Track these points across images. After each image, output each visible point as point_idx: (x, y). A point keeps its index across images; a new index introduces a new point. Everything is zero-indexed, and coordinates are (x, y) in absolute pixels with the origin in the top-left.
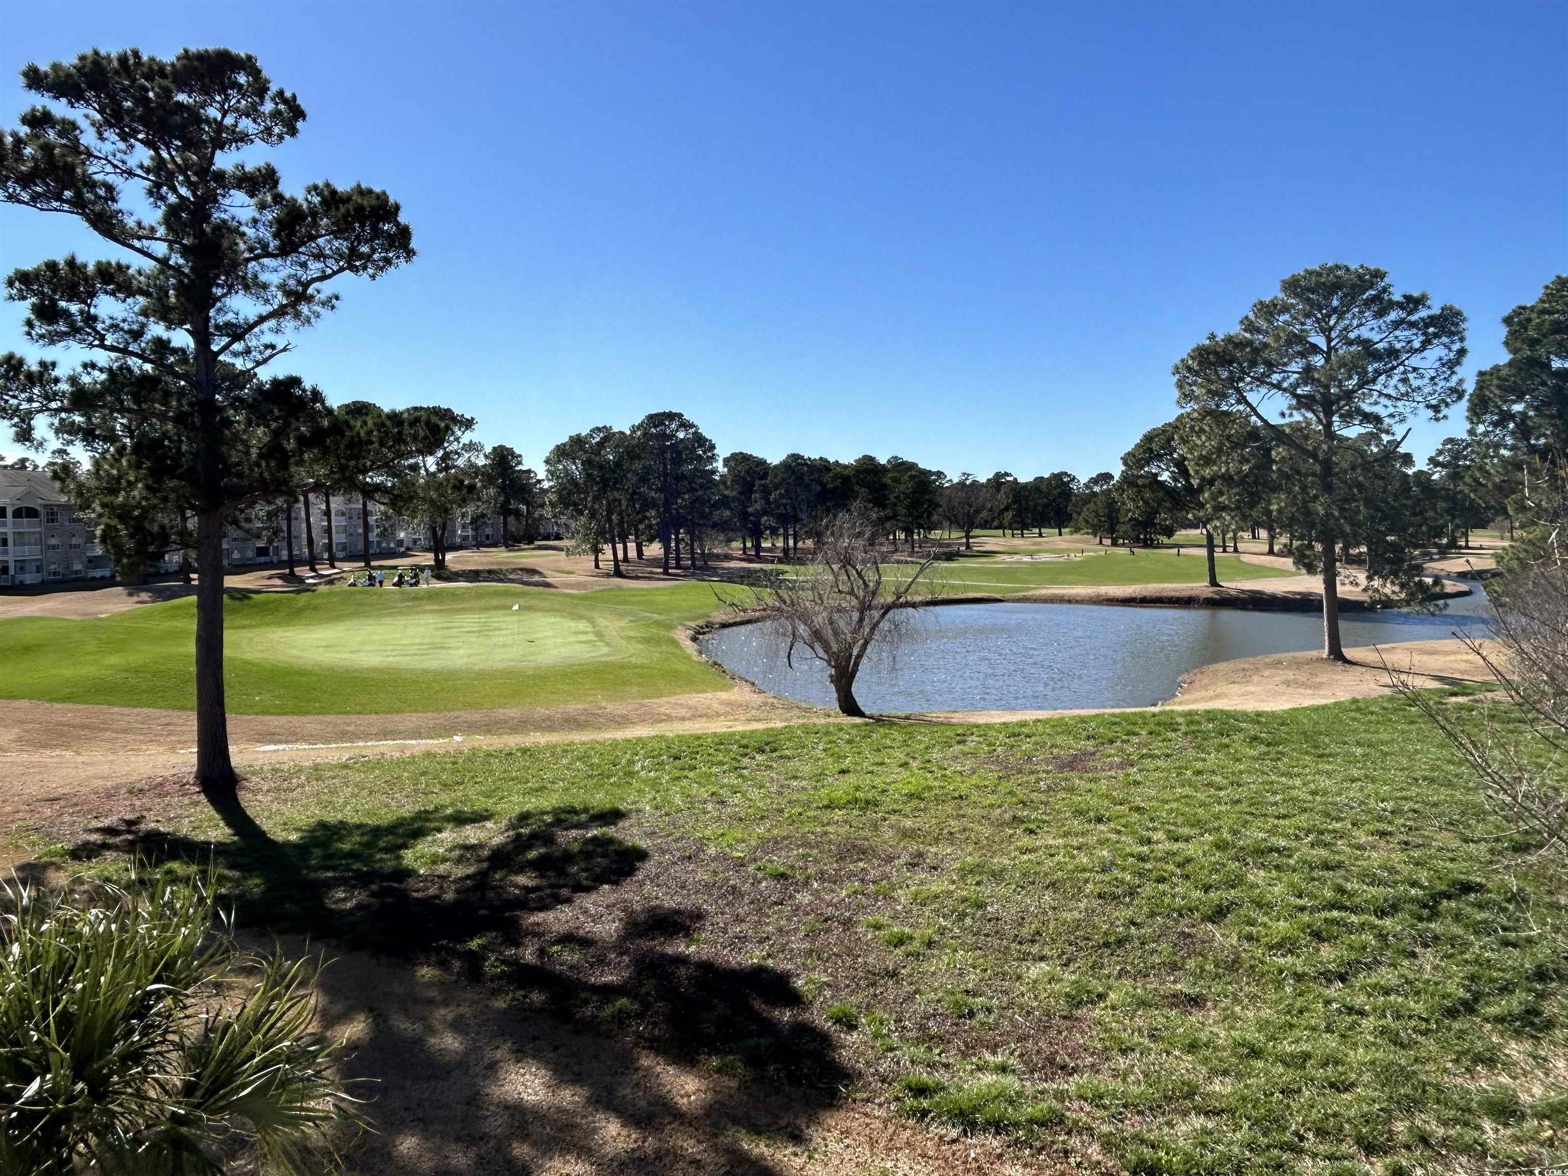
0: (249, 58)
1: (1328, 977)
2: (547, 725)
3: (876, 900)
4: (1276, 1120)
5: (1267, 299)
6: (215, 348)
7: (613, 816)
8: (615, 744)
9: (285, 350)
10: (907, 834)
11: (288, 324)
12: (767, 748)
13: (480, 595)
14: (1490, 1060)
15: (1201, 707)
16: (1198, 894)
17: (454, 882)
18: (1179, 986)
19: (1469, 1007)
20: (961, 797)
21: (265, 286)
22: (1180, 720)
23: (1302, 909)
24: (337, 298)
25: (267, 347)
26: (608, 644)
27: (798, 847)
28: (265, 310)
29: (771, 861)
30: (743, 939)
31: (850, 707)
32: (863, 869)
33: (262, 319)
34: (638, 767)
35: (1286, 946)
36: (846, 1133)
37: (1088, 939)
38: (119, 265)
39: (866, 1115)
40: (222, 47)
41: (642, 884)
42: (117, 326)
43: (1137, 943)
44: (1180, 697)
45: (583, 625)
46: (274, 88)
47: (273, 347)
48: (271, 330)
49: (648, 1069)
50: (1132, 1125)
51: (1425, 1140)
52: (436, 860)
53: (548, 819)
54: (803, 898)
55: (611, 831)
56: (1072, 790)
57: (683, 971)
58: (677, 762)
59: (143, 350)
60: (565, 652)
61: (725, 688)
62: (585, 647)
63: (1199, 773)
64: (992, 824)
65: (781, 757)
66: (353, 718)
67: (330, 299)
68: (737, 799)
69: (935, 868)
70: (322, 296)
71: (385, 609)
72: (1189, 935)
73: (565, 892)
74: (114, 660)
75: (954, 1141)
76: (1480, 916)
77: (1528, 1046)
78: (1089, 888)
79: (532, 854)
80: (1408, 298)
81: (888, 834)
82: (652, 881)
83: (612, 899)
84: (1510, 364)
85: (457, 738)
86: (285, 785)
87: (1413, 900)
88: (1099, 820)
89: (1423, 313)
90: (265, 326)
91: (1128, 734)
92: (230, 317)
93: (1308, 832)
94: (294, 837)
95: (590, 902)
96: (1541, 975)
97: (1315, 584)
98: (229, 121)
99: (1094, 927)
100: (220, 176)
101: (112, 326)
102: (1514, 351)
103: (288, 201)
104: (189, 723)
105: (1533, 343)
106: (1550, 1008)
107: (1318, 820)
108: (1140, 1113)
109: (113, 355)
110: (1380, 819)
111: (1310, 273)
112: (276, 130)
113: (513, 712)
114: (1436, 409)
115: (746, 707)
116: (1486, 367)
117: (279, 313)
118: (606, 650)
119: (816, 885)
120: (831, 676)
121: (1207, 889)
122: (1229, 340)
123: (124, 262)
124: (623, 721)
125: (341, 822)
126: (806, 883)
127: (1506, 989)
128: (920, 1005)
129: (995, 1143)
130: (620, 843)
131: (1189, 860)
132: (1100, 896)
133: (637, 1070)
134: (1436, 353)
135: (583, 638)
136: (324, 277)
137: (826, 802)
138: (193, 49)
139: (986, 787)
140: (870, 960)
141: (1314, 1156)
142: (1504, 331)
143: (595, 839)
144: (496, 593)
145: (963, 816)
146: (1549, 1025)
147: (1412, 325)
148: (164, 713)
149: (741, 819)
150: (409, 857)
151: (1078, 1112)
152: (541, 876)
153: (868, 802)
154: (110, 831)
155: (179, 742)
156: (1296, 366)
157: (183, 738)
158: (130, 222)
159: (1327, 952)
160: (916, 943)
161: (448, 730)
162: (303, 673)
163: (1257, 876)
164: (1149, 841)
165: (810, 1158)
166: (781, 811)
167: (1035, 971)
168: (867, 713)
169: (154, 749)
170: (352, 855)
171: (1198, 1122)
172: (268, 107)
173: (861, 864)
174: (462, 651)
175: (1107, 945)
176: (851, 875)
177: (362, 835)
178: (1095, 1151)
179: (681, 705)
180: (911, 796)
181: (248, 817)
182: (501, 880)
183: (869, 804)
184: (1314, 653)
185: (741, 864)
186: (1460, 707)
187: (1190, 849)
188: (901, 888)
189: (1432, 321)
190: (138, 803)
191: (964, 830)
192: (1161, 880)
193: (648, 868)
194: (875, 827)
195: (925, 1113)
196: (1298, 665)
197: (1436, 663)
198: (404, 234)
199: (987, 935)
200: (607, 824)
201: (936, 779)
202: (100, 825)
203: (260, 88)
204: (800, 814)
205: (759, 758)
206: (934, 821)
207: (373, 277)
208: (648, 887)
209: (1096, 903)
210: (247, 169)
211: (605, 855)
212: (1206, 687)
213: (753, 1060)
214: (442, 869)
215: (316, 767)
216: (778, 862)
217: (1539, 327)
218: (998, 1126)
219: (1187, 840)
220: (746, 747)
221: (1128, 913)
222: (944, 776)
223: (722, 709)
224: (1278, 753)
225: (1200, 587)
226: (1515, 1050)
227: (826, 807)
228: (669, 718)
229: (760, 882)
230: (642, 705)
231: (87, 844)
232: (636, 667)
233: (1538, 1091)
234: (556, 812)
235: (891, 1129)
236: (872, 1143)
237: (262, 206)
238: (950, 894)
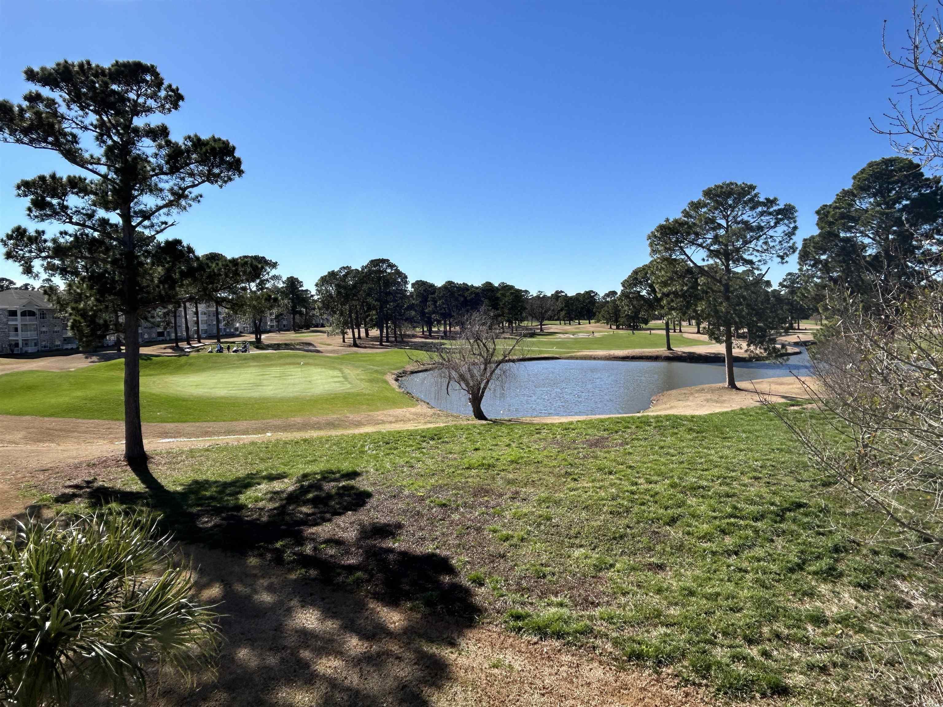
0: (152, 66)
1: (729, 553)
2: (318, 426)
3: (494, 517)
4: (703, 628)
5: (695, 200)
6: (134, 224)
7: (354, 475)
8: (354, 436)
9: (172, 225)
10: (510, 482)
11: (174, 210)
12: (436, 438)
13: (280, 357)
14: (811, 594)
15: (663, 413)
16: (662, 511)
17: (268, 511)
18: (652, 559)
19: (800, 567)
20: (538, 462)
21: (161, 190)
22: (652, 420)
23: (715, 518)
24: (201, 196)
25: (163, 223)
26: (350, 383)
27: (453, 489)
28: (161, 203)
29: (438, 497)
30: (423, 539)
31: (479, 415)
32: (487, 501)
33: (159, 208)
34: (367, 448)
35: (707, 537)
36: (479, 640)
37: (605, 535)
38: (80, 178)
39: (489, 631)
40: (137, 60)
41: (369, 511)
42: (79, 212)
43: (630, 537)
44: (652, 408)
45: (336, 373)
46: (166, 83)
47: (166, 223)
48: (164, 214)
49: (373, 609)
50: (628, 632)
51: (778, 636)
52: (257, 500)
53: (318, 477)
54: (456, 517)
55: (352, 482)
56: (596, 457)
57: (391, 556)
58: (388, 446)
59: (94, 225)
60: (327, 387)
61: (413, 406)
62: (338, 385)
63: (662, 448)
64: (554, 476)
65: (443, 442)
66: (211, 424)
67: (197, 197)
68: (420, 465)
69: (525, 500)
70: (193, 195)
71: (228, 365)
72: (657, 533)
73: (328, 516)
74: (79, 393)
75: (535, 643)
76: (806, 520)
77: (830, 586)
78: (605, 509)
79: (310, 496)
80: (768, 200)
81: (500, 482)
82: (374, 509)
83: (353, 518)
84: (820, 235)
85: (269, 434)
86: (174, 460)
87: (772, 512)
88: (610, 473)
89: (775, 208)
90: (162, 211)
91: (625, 428)
92: (142, 207)
93: (718, 478)
94: (179, 489)
95: (341, 521)
96: (836, 549)
97: (720, 349)
98: (141, 100)
99: (608, 529)
100: (136, 130)
101: (76, 212)
102: (821, 228)
103: (174, 144)
104: (121, 428)
105: (831, 224)
106: (841, 567)
107: (723, 472)
108: (632, 626)
109: (77, 227)
110: (755, 470)
111: (717, 187)
112: (167, 106)
113: (299, 420)
114: (782, 258)
115: (425, 415)
116: (807, 236)
117: (170, 204)
118: (349, 386)
119: (462, 510)
120: (470, 399)
121: (666, 508)
122: (676, 221)
123: (83, 177)
124: (359, 424)
125: (205, 480)
126: (457, 509)
127: (819, 557)
128: (517, 571)
129: (557, 644)
130: (357, 489)
131: (657, 493)
132: (611, 513)
133: (367, 610)
134: (781, 229)
135: (336, 379)
136: (194, 186)
137: (467, 466)
138: (121, 60)
139: (552, 456)
140: (491, 548)
141: (722, 646)
142: (816, 217)
143: (344, 487)
144: (289, 356)
145: (540, 472)
146: (841, 575)
147: (770, 214)
148: (107, 422)
149: (422, 476)
150: (242, 498)
151: (601, 627)
152: (315, 507)
153: (489, 465)
154: (76, 487)
155: (115, 438)
156: (710, 235)
157: (117, 436)
158: (87, 156)
159: (728, 541)
160: (515, 540)
161: (263, 430)
162: (184, 400)
163: (692, 501)
164: (636, 484)
165: (460, 654)
166: (443, 471)
167: (577, 553)
168: (489, 418)
169: (101, 442)
170: (212, 498)
171: (663, 630)
172: (163, 94)
173: (486, 498)
174: (271, 387)
175: (615, 538)
176: (481, 504)
177: (217, 487)
178: (609, 647)
179: (390, 415)
180: (512, 462)
181: (154, 478)
182: (293, 510)
183: (490, 466)
184: (721, 385)
185: (422, 499)
186: (796, 412)
187: (658, 488)
188: (507, 510)
189: (779, 212)
190: (92, 471)
191: (540, 479)
192: (643, 504)
193: (373, 501)
194: (494, 479)
195: (520, 629)
196: (713, 391)
197: (783, 389)
198: (238, 162)
199: (552, 535)
200: (350, 479)
201: (525, 452)
202: (72, 484)
203: (158, 83)
204: (453, 472)
205: (431, 442)
206: (524, 475)
207: (221, 187)
208: (372, 512)
209: (609, 516)
210: (152, 126)
211: (349, 496)
212: (665, 403)
213: (429, 603)
214: (261, 504)
215: (191, 451)
216: (442, 498)
217: (833, 216)
218: (559, 635)
219: (656, 483)
220: (424, 437)
221: (626, 521)
222: (530, 451)
223: (411, 417)
224: (703, 437)
225: (662, 350)
226: (824, 588)
227: (468, 468)
228: (383, 422)
229: (432, 509)
230: (369, 415)
231: (64, 495)
232: (365, 395)
233: (835, 609)
234: (322, 473)
235: (502, 637)
236: (492, 645)
237: (160, 147)
238: (533, 513)
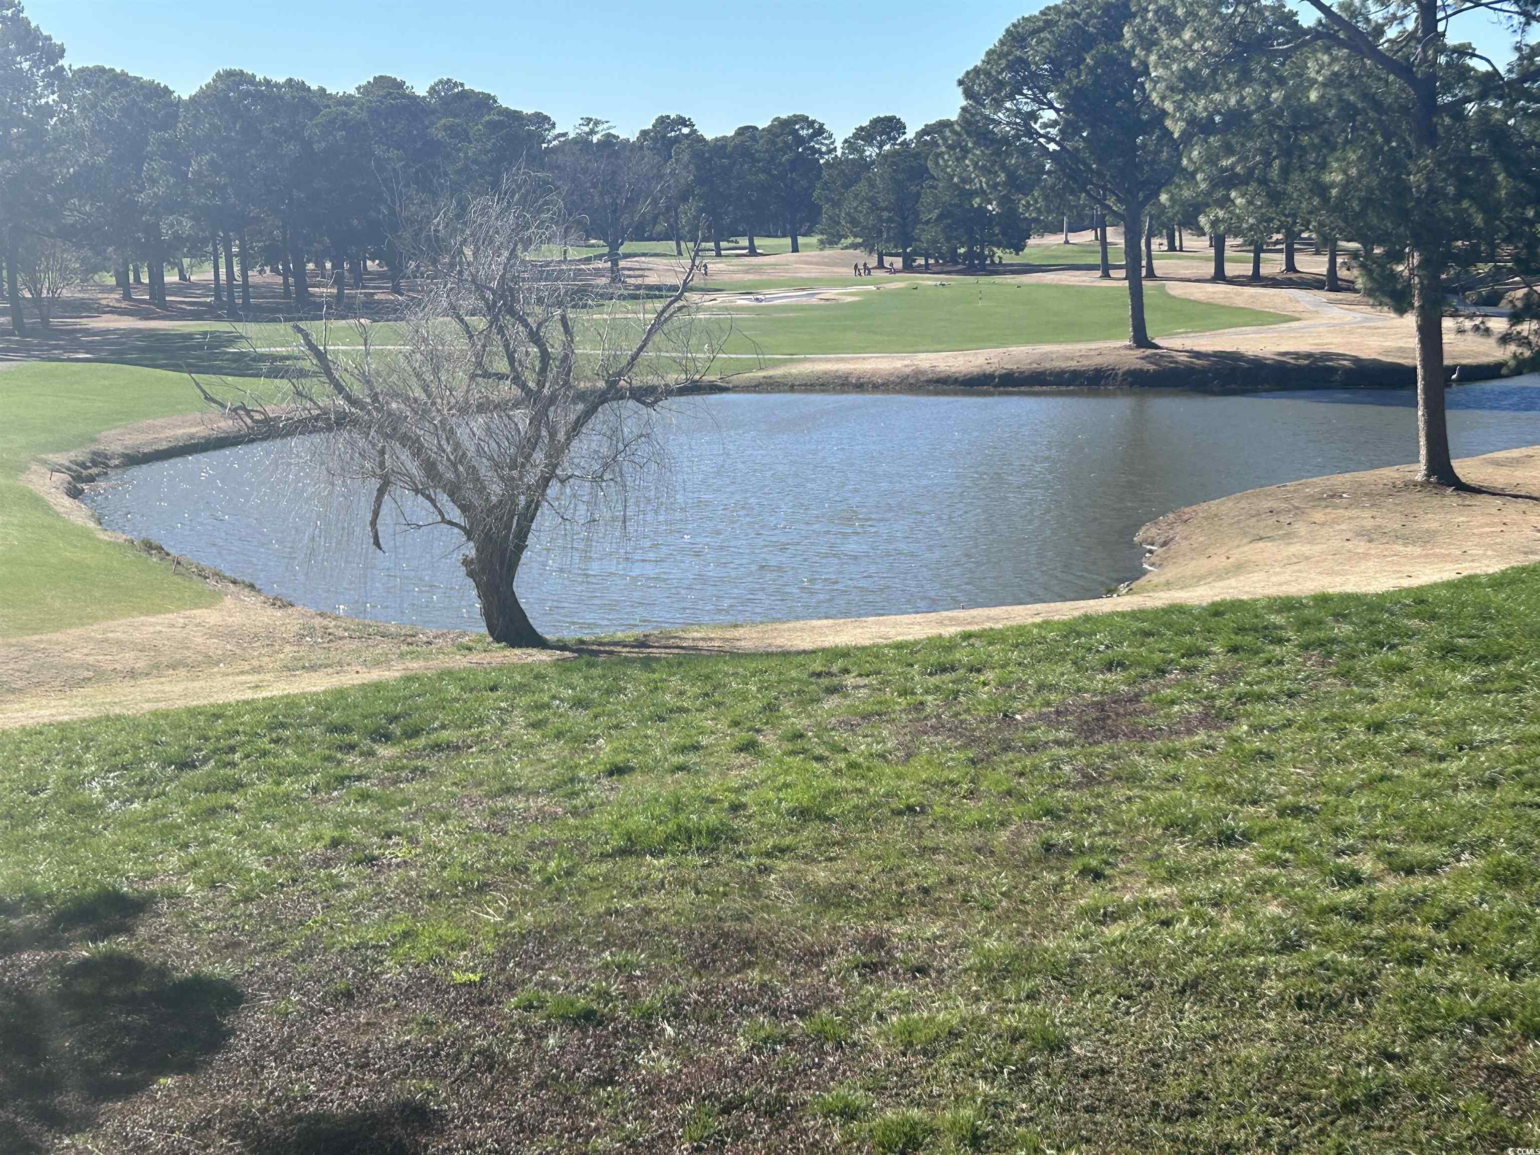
3: (822, 1054)
7: (113, 911)
8: (9, 739)
10: (829, 900)
12: (396, 729)
16: (1499, 983)
20: (910, 809)
22: (1277, 619)
27: (599, 947)
29: (545, 984)
31: (510, 627)
32: (763, 986)
34: (96, 792)
37: (1306, 1098)
41: (255, 1066)
43: (1410, 1099)
44: (1154, 575)
54: (655, 1063)
55: (121, 944)
56: (1134, 778)
58: (187, 776)
61: (200, 599)
63: (1377, 727)
64: (1002, 864)
65: (437, 747)
68: (398, 851)
69: (922, 970)
72: (1509, 1071)
73: (66, 1102)
78: (1272, 987)
81: (790, 902)
82: (279, 1058)
83: (197, 1107)
88: (1228, 839)
91: (1188, 654)
95: (140, 1120)
97: (1401, 336)
99: (1313, 1071)
115: (268, 639)
119: (670, 1031)
120: (466, 562)
121: (1514, 969)
126: (648, 1031)
130: (162, 971)
131: (1454, 913)
132: (1300, 1004)
137: (619, 842)
139: (953, 783)
143: (86, 967)
145: (935, 850)
149: (432, 896)
153: (714, 834)
164: (1355, 878)
166: (520, 869)
173: (754, 974)
175: (1350, 1107)
176: (742, 1002)
179: (119, 643)
180: (803, 814)
183: (717, 839)
185: (479, 999)
187: (1447, 889)
188: (865, 1021)
191: (951, 881)
192: (1413, 959)
194: (755, 891)
196: (1373, 498)
199: (1091, 1110)
200: (105, 934)
201: (837, 773)
204: (569, 873)
205: (385, 751)
206: (877, 866)
208: (273, 1075)
209: (1294, 1019)
211: (133, 1003)
212: (1201, 551)
216: (566, 986)
219: (1432, 870)
220: (345, 729)
221: (1371, 1035)
222: (852, 765)
223: (215, 647)
224: (1511, 676)
225: (1113, 348)
227: (623, 852)
228: (104, 675)
229: (541, 1037)
230: (27, 649)
238: (980, 1024)
